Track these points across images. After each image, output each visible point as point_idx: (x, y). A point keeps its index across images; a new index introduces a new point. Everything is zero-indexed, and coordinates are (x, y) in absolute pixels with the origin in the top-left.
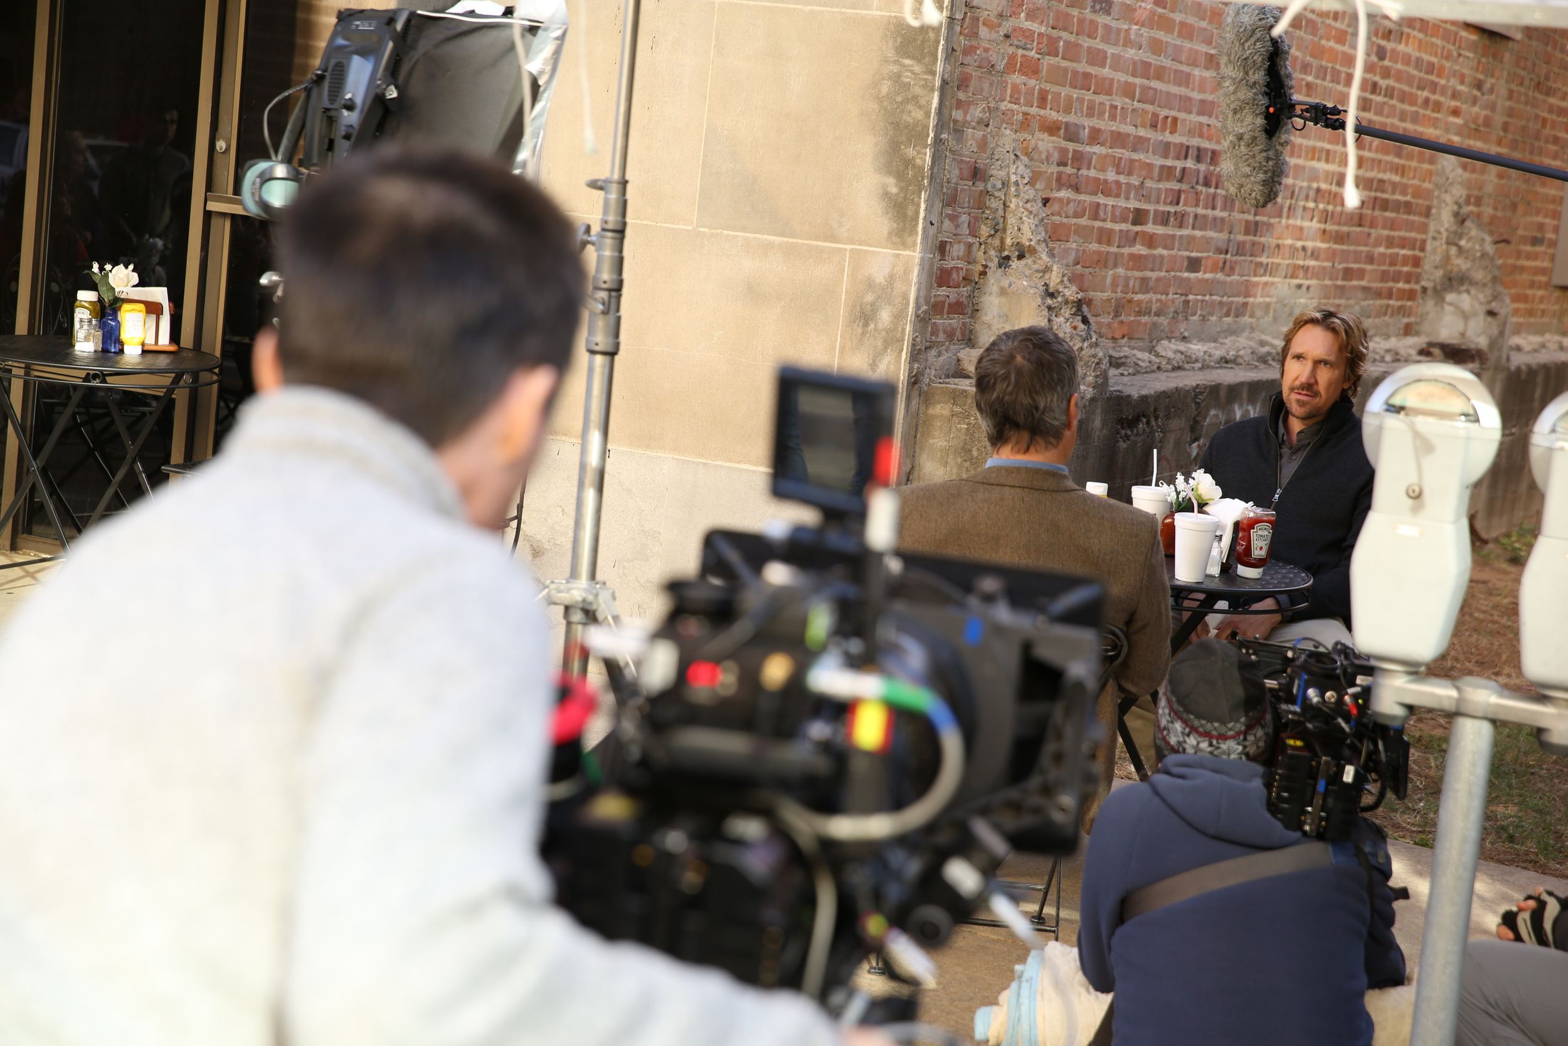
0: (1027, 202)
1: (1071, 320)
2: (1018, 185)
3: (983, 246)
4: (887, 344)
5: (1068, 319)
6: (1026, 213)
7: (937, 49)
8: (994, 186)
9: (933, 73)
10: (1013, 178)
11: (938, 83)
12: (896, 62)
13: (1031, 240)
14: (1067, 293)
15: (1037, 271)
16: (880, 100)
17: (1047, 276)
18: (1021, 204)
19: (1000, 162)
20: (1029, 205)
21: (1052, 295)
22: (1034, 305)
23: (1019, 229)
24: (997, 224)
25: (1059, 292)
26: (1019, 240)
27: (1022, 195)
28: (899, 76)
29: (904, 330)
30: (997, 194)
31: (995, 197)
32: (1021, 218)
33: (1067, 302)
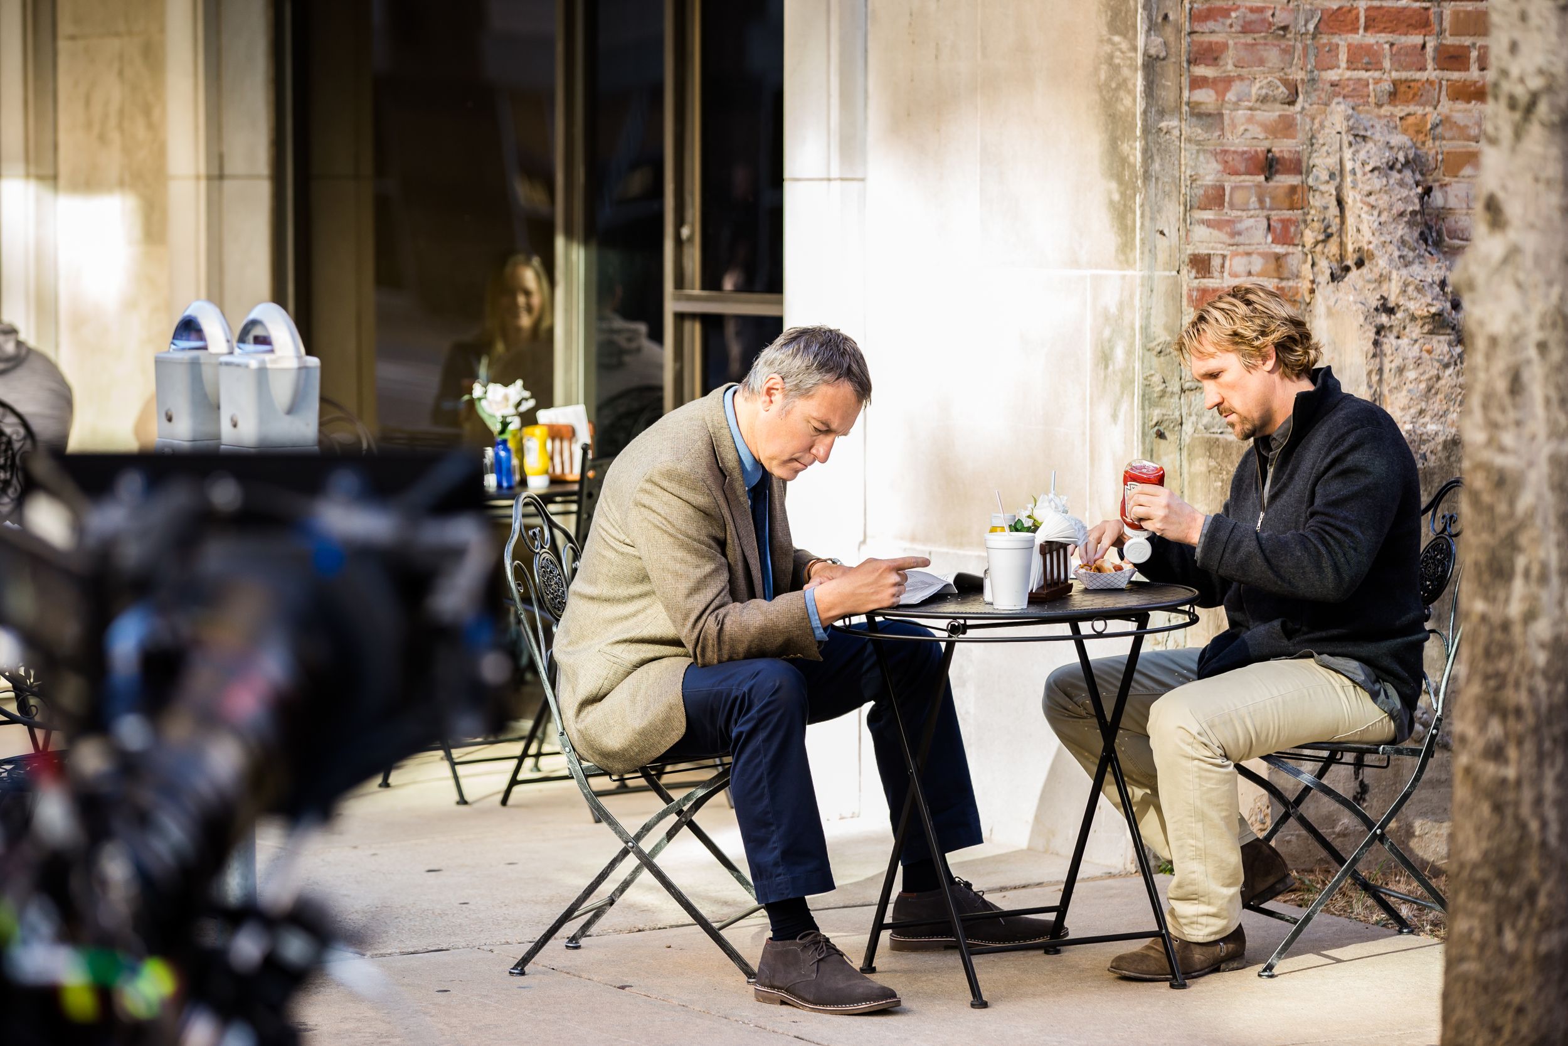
0: (1370, 194)
1: (1421, 341)
2: (1355, 174)
3: (1310, 257)
4: (1123, 387)
5: (1416, 341)
6: (1365, 208)
7: (1136, 19)
8: (1317, 178)
9: (1134, 49)
10: (1349, 165)
11: (1140, 62)
12: (1110, 41)
13: (1370, 243)
14: (1412, 306)
15: (1369, 281)
16: (1100, 88)
17: (1385, 286)
18: (1358, 198)
19: (1325, 148)
20: (1372, 200)
21: (1391, 311)
22: (1356, 325)
23: (1358, 230)
24: (1328, 226)
25: (1399, 306)
26: (1360, 245)
27: (1360, 185)
28: (1111, 57)
29: (1134, 368)
30: (1323, 188)
31: (1322, 193)
32: (1359, 216)
33: (1413, 318)
